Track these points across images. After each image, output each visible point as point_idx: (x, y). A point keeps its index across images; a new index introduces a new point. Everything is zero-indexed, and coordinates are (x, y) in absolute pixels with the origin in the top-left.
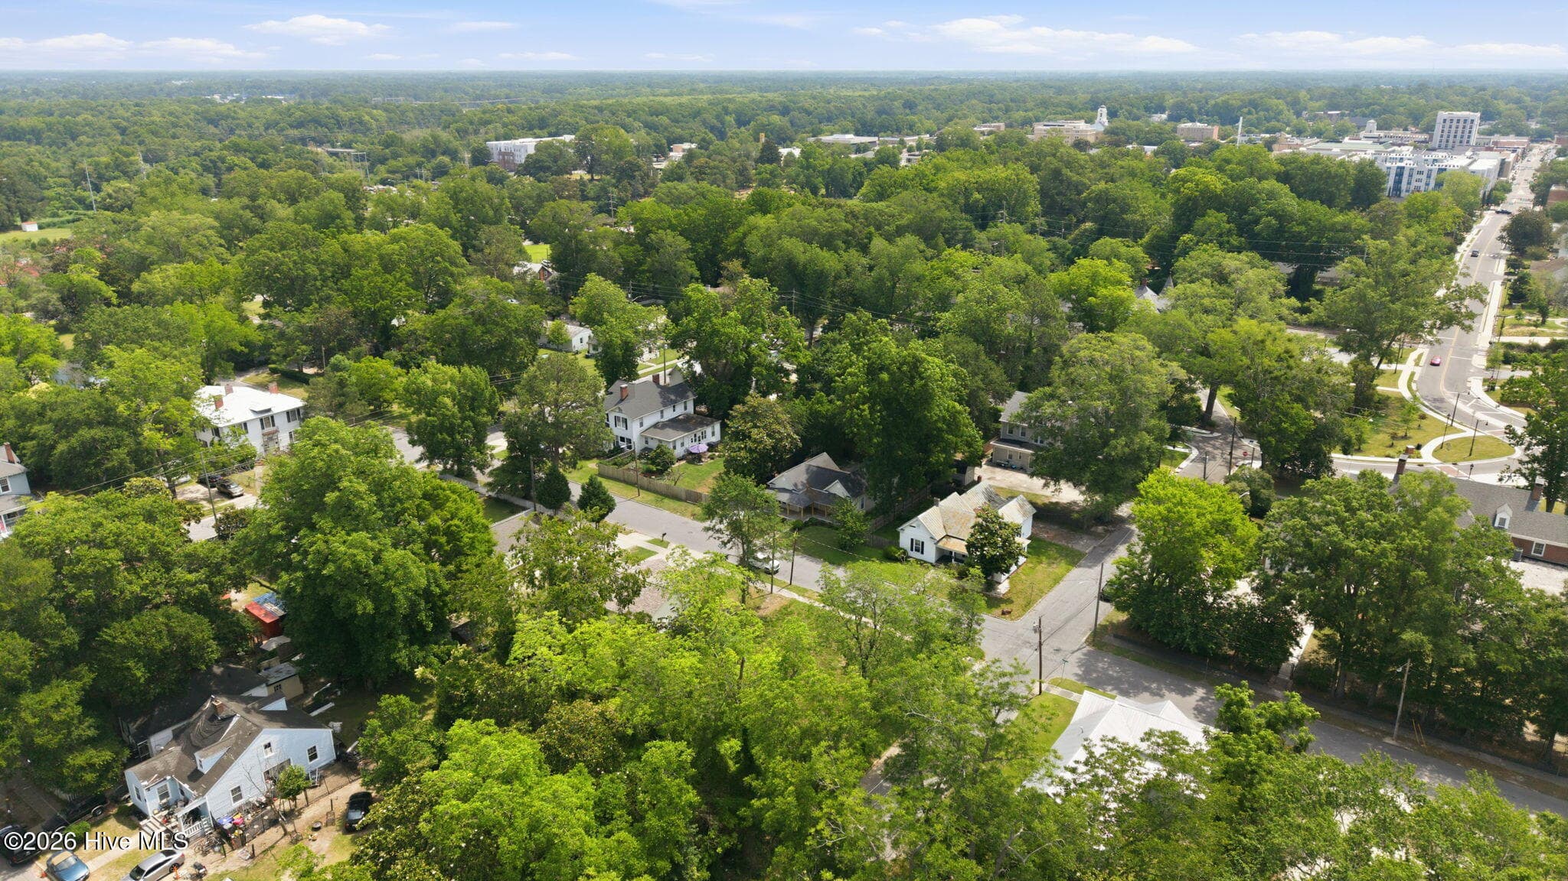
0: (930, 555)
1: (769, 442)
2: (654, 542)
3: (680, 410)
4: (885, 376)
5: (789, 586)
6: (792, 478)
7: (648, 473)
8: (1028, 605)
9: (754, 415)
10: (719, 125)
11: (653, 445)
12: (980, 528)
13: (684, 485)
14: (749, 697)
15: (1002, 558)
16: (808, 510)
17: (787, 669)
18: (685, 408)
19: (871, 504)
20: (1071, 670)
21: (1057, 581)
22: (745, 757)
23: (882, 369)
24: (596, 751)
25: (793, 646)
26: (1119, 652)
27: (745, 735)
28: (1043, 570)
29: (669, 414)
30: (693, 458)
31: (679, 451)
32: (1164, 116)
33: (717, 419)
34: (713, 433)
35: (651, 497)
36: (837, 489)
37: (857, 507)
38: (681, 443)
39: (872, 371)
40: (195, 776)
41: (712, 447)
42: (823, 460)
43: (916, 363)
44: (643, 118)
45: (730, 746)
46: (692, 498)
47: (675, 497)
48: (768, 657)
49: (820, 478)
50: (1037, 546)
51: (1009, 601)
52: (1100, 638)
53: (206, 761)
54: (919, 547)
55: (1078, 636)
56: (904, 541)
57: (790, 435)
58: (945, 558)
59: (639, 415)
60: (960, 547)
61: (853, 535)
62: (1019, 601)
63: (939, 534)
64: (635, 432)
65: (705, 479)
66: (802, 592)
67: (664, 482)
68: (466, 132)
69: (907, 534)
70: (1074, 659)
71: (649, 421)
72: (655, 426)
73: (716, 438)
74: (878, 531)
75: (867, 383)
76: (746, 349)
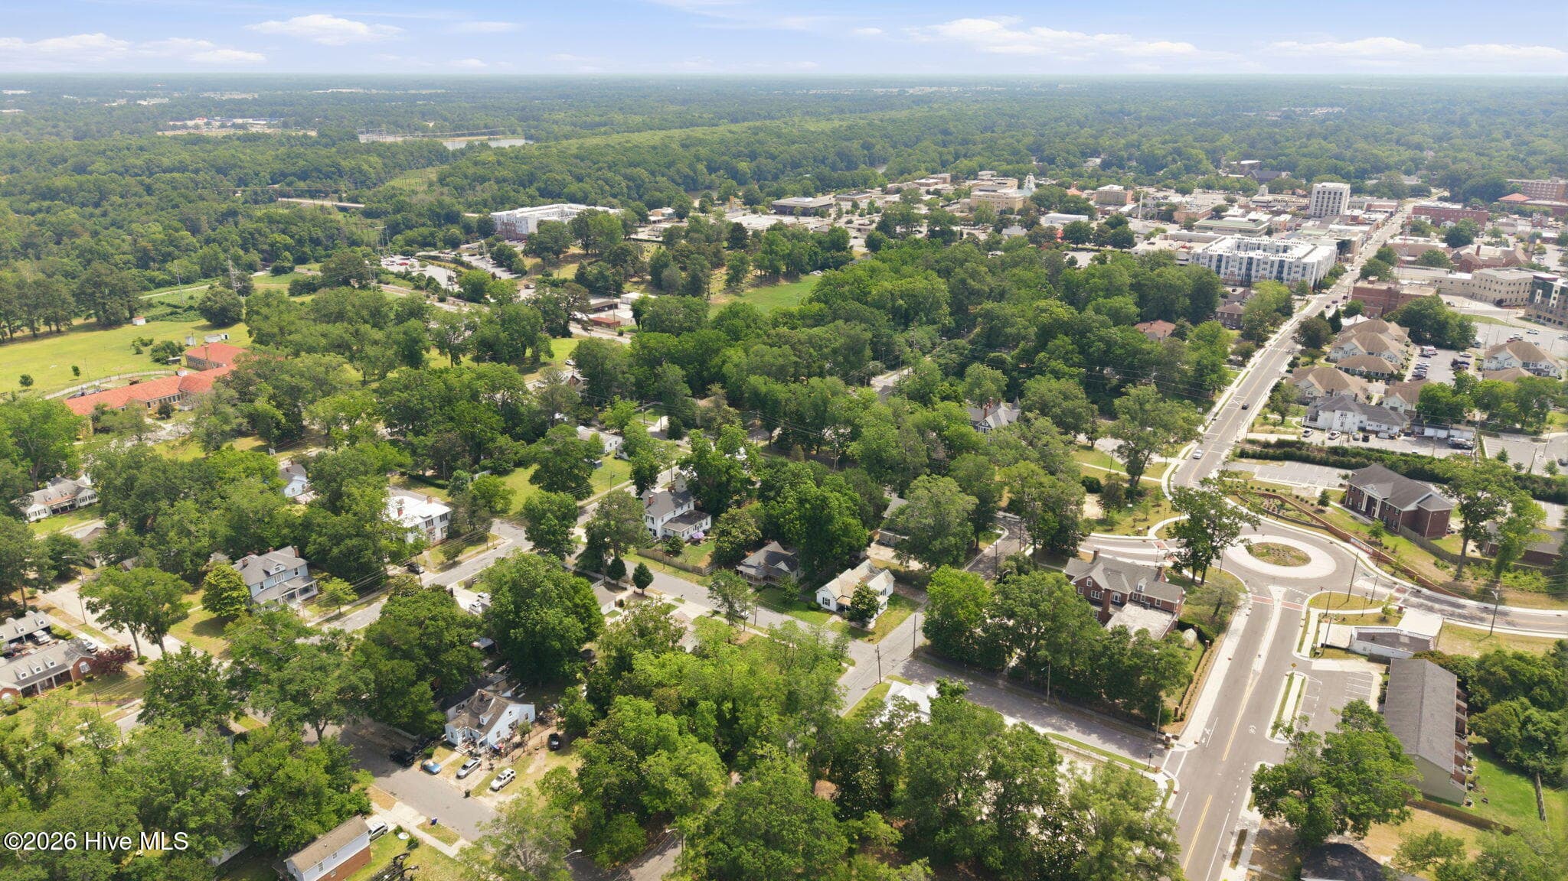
0: (833, 607)
1: (742, 537)
2: (676, 600)
3: (685, 509)
4: (808, 506)
5: (754, 626)
6: (755, 559)
7: (668, 553)
8: (884, 635)
9: (733, 519)
10: (691, 174)
11: (669, 533)
12: (858, 594)
13: (690, 564)
14: (737, 683)
15: (868, 610)
16: (765, 578)
17: (752, 673)
18: (689, 507)
19: (802, 575)
20: (899, 670)
21: (902, 621)
22: (734, 710)
23: (806, 500)
24: (674, 708)
25: (755, 662)
26: (926, 661)
27: (734, 701)
28: (897, 613)
29: (679, 512)
30: (695, 542)
31: (686, 537)
32: (1098, 161)
33: (709, 513)
34: (706, 523)
35: (672, 569)
36: (782, 566)
37: (793, 577)
38: (686, 531)
39: (802, 501)
40: (480, 726)
41: (706, 533)
42: (774, 546)
43: (824, 500)
44: (623, 171)
45: (728, 706)
46: (697, 571)
47: (686, 570)
48: (744, 667)
49: (773, 558)
50: (894, 600)
51: (873, 633)
52: (918, 654)
53: (485, 719)
54: (827, 602)
55: (908, 651)
56: (819, 599)
57: (753, 530)
58: (841, 608)
59: (661, 515)
60: (847, 602)
61: (791, 595)
62: (879, 633)
63: (838, 594)
64: (658, 526)
65: (702, 557)
66: (760, 629)
67: (679, 560)
68: (463, 189)
69: (821, 595)
70: (901, 665)
71: (667, 518)
72: (671, 521)
73: (707, 527)
74: (804, 593)
75: (798, 510)
76: (727, 472)
